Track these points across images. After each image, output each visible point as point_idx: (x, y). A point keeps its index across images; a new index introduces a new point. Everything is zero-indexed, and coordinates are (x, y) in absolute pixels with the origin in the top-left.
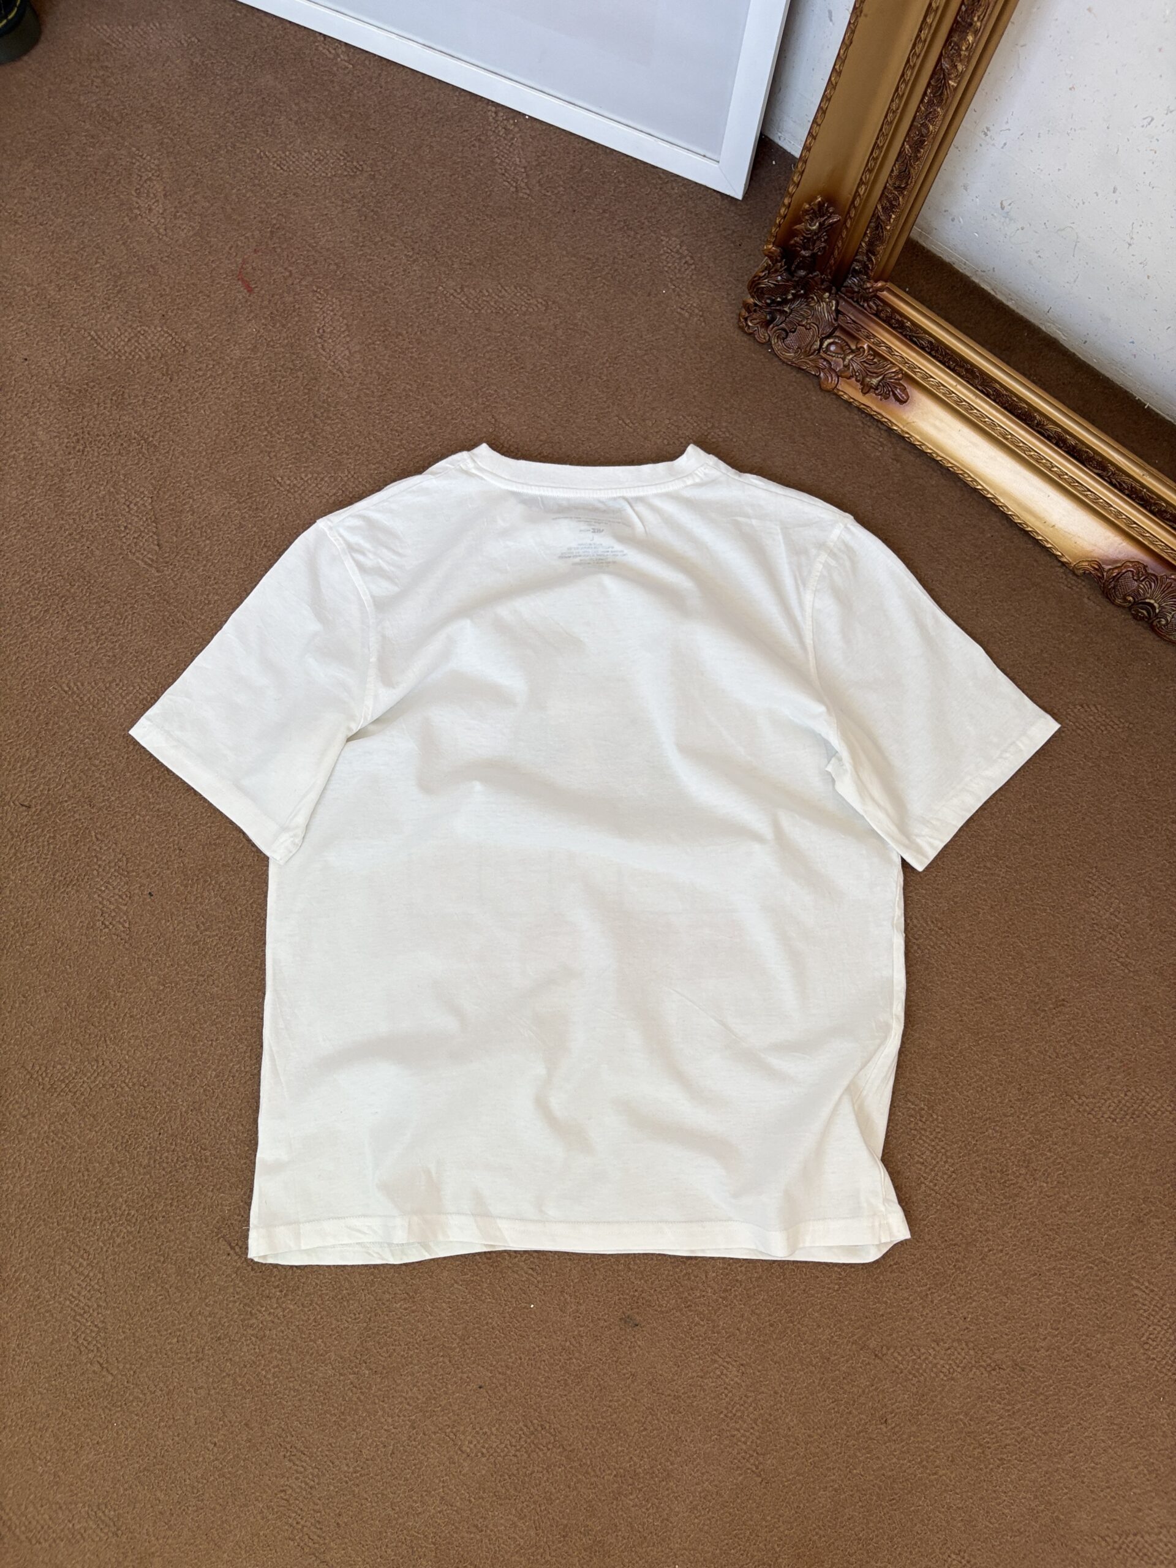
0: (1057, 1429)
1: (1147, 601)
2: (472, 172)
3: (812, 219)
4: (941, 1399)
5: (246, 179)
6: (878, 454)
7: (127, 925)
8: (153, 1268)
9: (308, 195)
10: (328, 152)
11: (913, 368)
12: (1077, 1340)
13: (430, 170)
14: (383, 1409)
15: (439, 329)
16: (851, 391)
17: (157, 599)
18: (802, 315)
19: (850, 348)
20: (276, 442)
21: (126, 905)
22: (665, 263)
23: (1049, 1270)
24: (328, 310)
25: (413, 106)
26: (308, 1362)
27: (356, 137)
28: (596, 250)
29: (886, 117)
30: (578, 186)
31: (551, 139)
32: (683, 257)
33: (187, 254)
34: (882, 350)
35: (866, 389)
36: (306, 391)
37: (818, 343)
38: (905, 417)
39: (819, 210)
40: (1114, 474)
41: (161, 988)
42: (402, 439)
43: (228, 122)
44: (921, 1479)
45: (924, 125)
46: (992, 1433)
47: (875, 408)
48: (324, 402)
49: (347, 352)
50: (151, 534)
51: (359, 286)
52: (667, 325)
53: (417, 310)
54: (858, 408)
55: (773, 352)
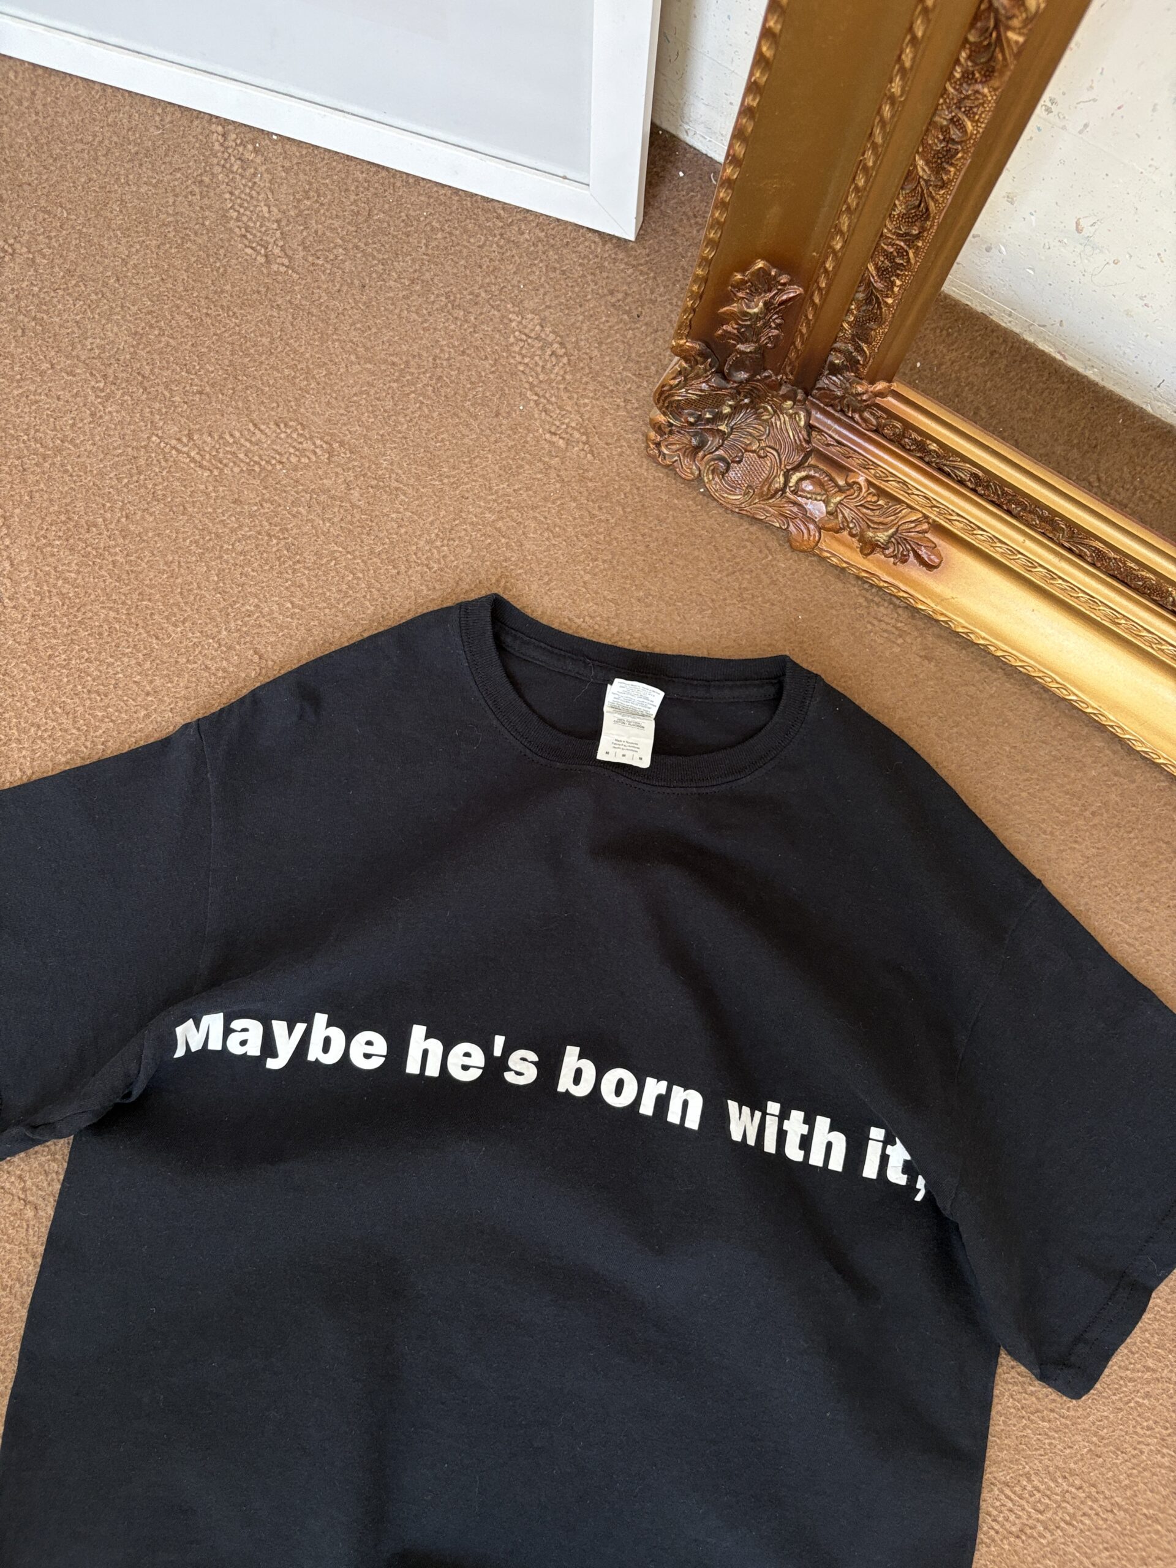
2: (192, 237)
3: (751, 297)
6: (897, 650)
11: (945, 512)
13: (124, 240)
15: (157, 508)
16: (841, 551)
18: (751, 434)
19: (837, 485)
22: (518, 358)
25: (90, 138)
28: (405, 348)
30: (366, 245)
31: (316, 170)
32: (547, 344)
34: (891, 487)
35: (869, 547)
37: (782, 479)
38: (939, 590)
39: (763, 282)
42: (108, 706)
47: (886, 577)
51: (19, 449)
52: (530, 463)
53: (119, 480)
54: (858, 578)
55: (708, 494)
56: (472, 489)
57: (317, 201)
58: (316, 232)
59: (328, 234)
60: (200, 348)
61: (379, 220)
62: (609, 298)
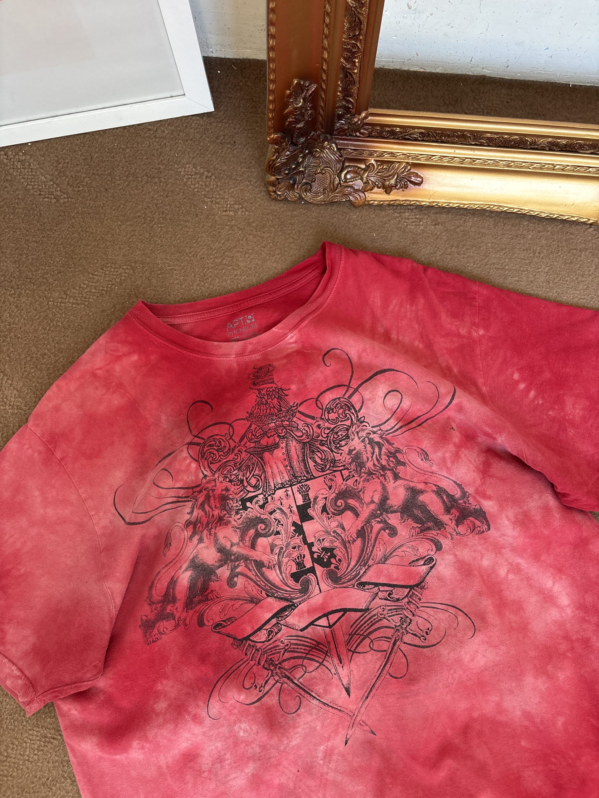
2: (17, 206)
3: (296, 99)
11: (416, 157)
15: (69, 332)
16: (377, 197)
18: (314, 166)
19: (362, 169)
22: (193, 187)
30: (97, 170)
32: (201, 175)
34: (387, 157)
35: (388, 190)
37: (337, 179)
38: (427, 193)
39: (300, 89)
47: (402, 199)
53: (45, 329)
54: (389, 205)
55: (307, 202)
56: (204, 253)
57: (64, 163)
58: (72, 176)
59: (78, 175)
60: (48, 253)
61: (97, 157)
62: (217, 141)
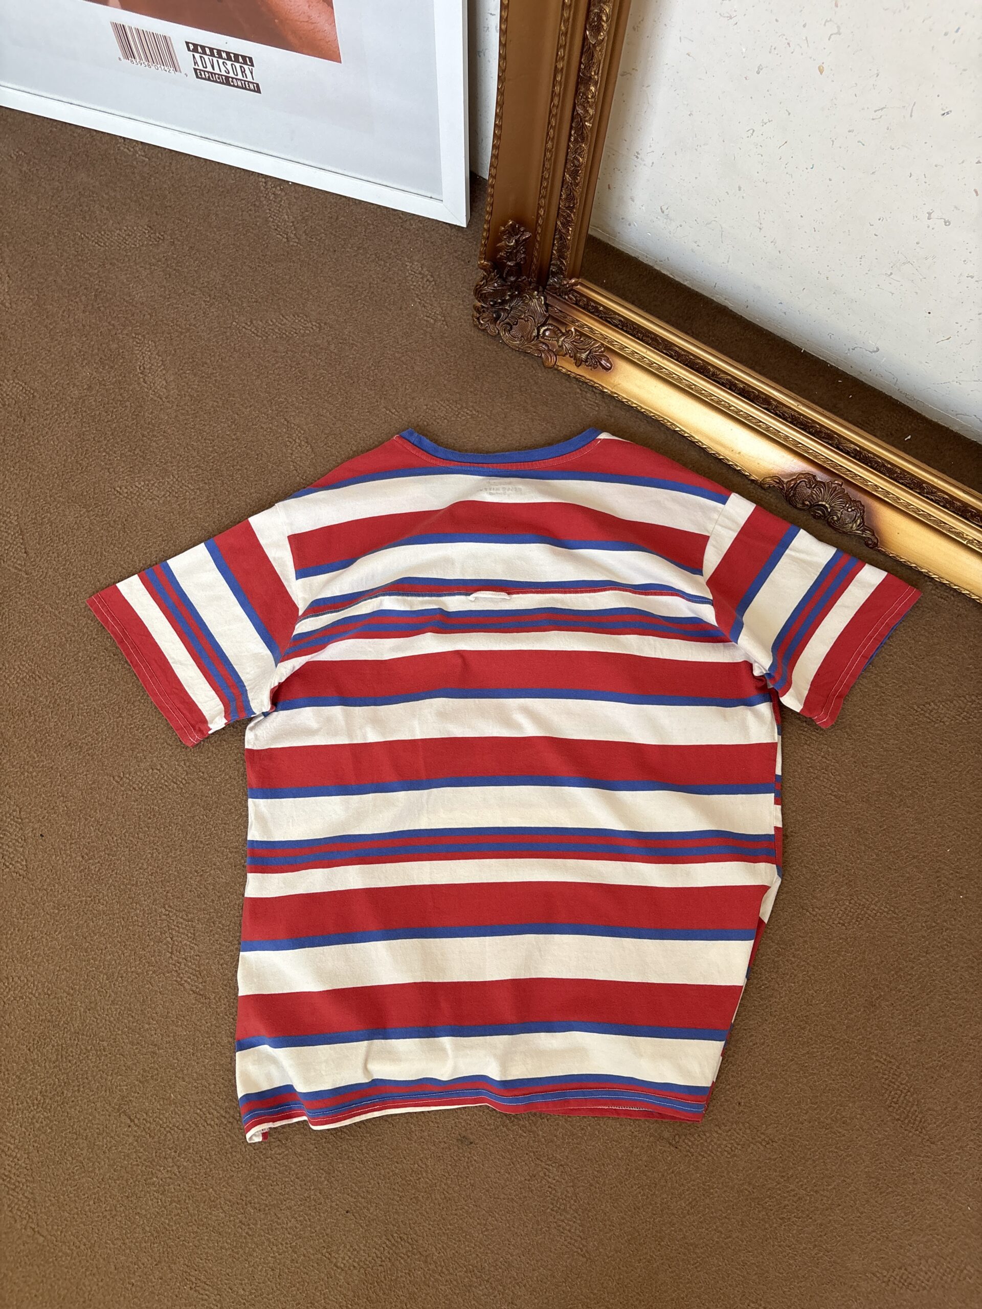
0: (825, 1187)
1: (820, 503)
2: (251, 230)
3: (509, 238)
4: (728, 1172)
5: (71, 257)
6: (596, 413)
7: (24, 863)
8: (68, 1144)
9: (122, 263)
10: (135, 228)
11: (611, 342)
12: (833, 1109)
13: (218, 233)
14: (269, 1240)
15: (236, 355)
16: (567, 366)
17: (27, 596)
18: (520, 310)
19: (561, 332)
20: (113, 460)
21: (22, 847)
22: (411, 283)
23: (804, 1055)
24: (146, 351)
25: (200, 185)
26: (203, 1208)
27: (157, 214)
28: (355, 279)
29: (545, 155)
30: (336, 232)
31: (311, 198)
32: (424, 276)
33: (29, 321)
34: (586, 331)
35: (579, 363)
36: (134, 417)
37: (536, 331)
38: (612, 381)
39: (513, 231)
40: (776, 407)
41: (57, 911)
43: (53, 214)
44: (717, 1242)
45: (575, 158)
46: (773, 1198)
47: (588, 377)
48: (149, 424)
49: (164, 382)
50: (19, 544)
51: (169, 330)
52: (417, 331)
53: (218, 343)
54: (577, 379)
55: (504, 343)
56: (389, 343)
57: (311, 213)
58: (311, 227)
59: (317, 227)
60: (255, 281)
61: (342, 220)
62: (454, 254)
